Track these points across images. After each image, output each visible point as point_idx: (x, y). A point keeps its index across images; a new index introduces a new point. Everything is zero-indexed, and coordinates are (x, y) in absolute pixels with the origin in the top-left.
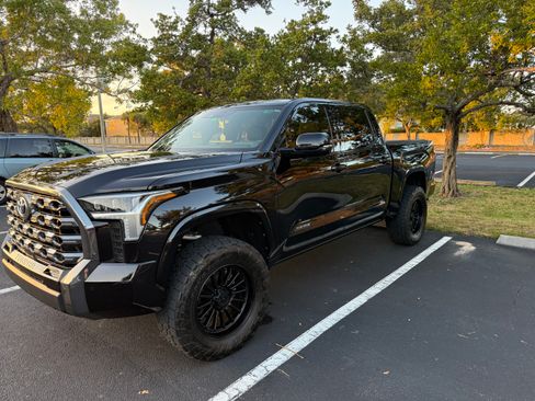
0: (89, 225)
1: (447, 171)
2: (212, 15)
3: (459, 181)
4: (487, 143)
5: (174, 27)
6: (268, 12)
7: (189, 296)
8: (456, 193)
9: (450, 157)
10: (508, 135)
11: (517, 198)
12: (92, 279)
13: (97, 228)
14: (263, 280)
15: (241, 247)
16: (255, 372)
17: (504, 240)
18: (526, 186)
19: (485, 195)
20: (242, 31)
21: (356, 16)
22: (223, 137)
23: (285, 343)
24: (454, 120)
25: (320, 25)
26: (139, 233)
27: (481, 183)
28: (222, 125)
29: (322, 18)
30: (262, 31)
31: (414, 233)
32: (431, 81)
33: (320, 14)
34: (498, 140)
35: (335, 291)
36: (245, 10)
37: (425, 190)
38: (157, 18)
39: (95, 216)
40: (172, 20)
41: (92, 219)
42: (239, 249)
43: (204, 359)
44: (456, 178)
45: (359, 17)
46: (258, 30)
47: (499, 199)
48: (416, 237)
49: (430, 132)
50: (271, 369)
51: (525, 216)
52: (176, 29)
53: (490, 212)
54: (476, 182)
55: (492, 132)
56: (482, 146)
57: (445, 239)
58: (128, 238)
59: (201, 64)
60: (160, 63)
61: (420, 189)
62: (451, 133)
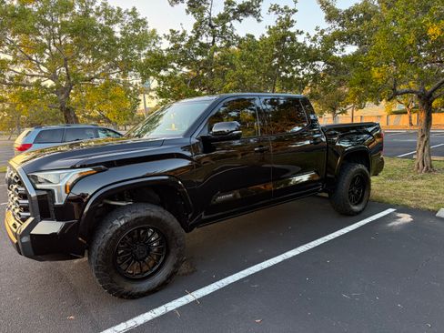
0: (33, 194)
1: (421, 148)
2: (213, 27)
5: (182, 39)
6: (259, 21)
7: (106, 248)
8: (430, 169)
9: (423, 136)
12: (34, 231)
13: (38, 196)
14: (176, 239)
15: (155, 212)
16: (157, 310)
20: (237, 38)
21: (326, 18)
23: (191, 291)
24: (426, 103)
26: (64, 199)
29: (290, 23)
30: (252, 37)
31: (356, 205)
32: (379, 72)
33: (288, 19)
35: (260, 251)
36: (240, 21)
37: (368, 166)
38: (168, 33)
39: (38, 186)
40: (180, 33)
41: (36, 189)
42: (152, 214)
43: (121, 297)
44: (430, 155)
45: (329, 19)
46: (248, 35)
50: (170, 309)
52: (183, 40)
57: (388, 211)
58: (57, 203)
59: (206, 66)
62: (423, 115)
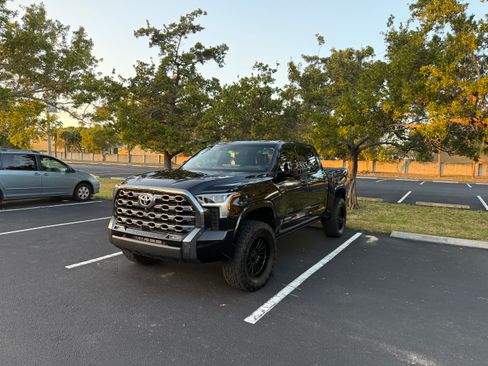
0: (201, 211)
1: (350, 190)
2: (178, 65)
3: (358, 198)
4: (371, 170)
5: (150, 72)
6: (221, 66)
8: (357, 207)
9: (352, 180)
10: (387, 164)
11: (398, 211)
13: (205, 212)
16: (279, 294)
17: (395, 234)
18: (403, 202)
19: (377, 208)
22: (233, 163)
24: (355, 153)
25: (269, 84)
26: (227, 214)
27: (374, 200)
28: (233, 155)
29: (270, 79)
30: (217, 81)
31: (340, 229)
33: (269, 77)
34: (379, 168)
36: (203, 63)
39: (205, 205)
40: (149, 67)
41: (203, 207)
44: (356, 196)
45: (292, 78)
46: (214, 79)
47: (387, 211)
48: (341, 231)
49: (327, 159)
50: (286, 294)
51: (405, 222)
52: (152, 74)
53: (382, 219)
54: (369, 199)
55: (374, 162)
56: (367, 172)
57: (358, 235)
58: (221, 217)
60: (134, 99)
61: (342, 200)
62: (352, 163)
